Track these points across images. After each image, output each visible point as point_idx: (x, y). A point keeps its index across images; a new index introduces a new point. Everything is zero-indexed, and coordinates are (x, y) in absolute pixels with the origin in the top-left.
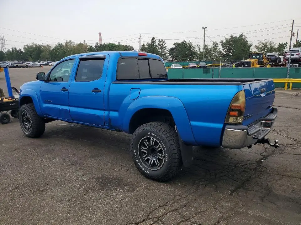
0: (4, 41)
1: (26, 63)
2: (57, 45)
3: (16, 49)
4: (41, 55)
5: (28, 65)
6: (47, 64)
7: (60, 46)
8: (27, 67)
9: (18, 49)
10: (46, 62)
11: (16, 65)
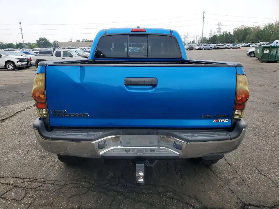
0: (220, 26)
1: (227, 45)
2: (267, 25)
3: (226, 33)
4: (246, 37)
5: (227, 46)
6: (248, 46)
7: (270, 26)
8: (226, 48)
9: (228, 33)
10: (248, 44)
11: (217, 47)
